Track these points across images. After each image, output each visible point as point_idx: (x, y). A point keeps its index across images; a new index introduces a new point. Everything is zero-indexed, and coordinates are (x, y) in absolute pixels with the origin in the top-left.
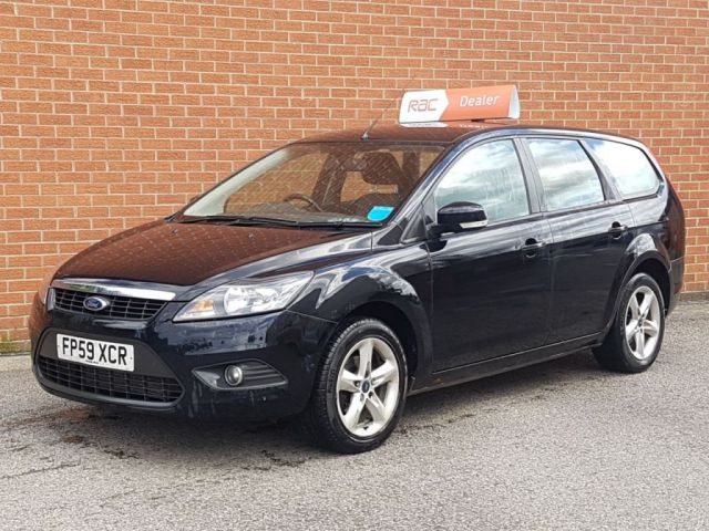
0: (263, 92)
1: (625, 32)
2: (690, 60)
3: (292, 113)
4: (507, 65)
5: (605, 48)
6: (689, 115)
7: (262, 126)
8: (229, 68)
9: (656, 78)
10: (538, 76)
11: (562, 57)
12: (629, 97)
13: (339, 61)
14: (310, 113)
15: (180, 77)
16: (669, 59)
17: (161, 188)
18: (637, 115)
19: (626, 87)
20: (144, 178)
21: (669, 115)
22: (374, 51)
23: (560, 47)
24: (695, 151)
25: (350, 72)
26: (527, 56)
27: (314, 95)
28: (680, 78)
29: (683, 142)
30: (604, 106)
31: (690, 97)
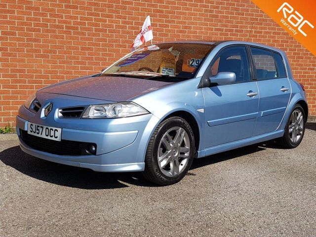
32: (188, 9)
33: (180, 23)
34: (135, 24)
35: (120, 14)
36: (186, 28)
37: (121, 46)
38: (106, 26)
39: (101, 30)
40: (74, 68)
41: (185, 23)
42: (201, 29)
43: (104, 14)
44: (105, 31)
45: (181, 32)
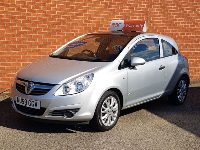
0: (48, 16)
1: (164, 2)
2: (183, 12)
3: (58, 24)
4: (127, 11)
5: (157, 7)
6: (182, 28)
7: (47, 27)
8: (36, 8)
9: (173, 17)
10: (136, 15)
11: (144, 9)
12: (164, 22)
13: (73, 7)
14: (63, 24)
15: (20, 10)
16: (177, 11)
17: (13, 46)
18: (166, 28)
19: (163, 19)
20: (7, 42)
21: (176, 28)
22: (84, 5)
23: (144, 6)
24: (183, 39)
25: (77, 11)
26: (133, 8)
27: (65, 18)
28: (180, 17)
29: (179, 37)
30: (156, 25)
31: (182, 23)
32: (92, 5)
33: (87, 15)
34: (53, 17)
35: (42, 10)
36: (91, 19)
37: (42, 33)
38: (31, 18)
39: (27, 22)
40: (7, 50)
41: (90, 15)
42: (103, 19)
43: (30, 10)
44: (30, 22)
45: (88, 22)
